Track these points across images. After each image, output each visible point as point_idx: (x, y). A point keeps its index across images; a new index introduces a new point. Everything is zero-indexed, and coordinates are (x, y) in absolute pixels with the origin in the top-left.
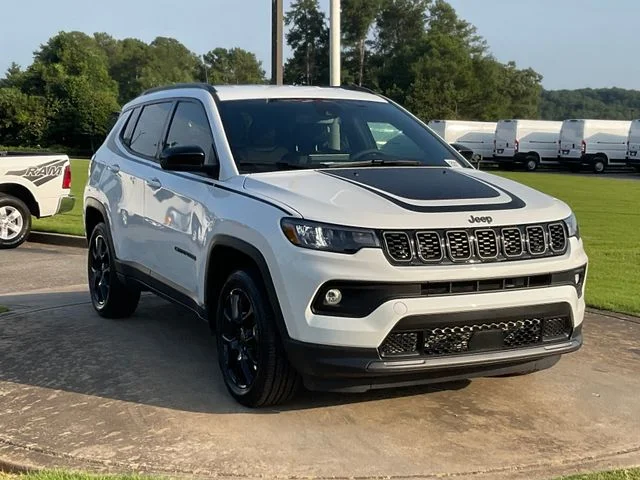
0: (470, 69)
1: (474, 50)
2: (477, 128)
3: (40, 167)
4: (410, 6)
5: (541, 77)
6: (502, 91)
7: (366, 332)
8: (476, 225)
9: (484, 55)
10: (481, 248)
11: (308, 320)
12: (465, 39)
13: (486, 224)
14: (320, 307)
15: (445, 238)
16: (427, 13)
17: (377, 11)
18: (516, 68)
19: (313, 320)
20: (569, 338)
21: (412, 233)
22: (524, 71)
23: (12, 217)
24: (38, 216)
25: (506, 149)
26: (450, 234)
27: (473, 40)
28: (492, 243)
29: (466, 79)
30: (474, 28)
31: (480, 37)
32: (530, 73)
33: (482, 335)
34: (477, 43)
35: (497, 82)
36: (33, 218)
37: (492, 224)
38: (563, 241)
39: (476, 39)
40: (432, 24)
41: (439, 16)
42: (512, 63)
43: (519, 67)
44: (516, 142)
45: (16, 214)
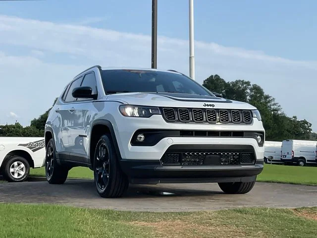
0: (271, 119)
1: (274, 110)
2: (272, 145)
3: (35, 142)
4: (239, 87)
5: (311, 125)
6: (290, 131)
7: (155, 152)
8: (206, 107)
9: (279, 112)
10: (208, 117)
11: (129, 149)
12: (269, 104)
13: (212, 107)
14: (135, 142)
15: (192, 112)
16: (248, 91)
17: (222, 90)
18: (297, 120)
19: (131, 148)
20: (255, 164)
21: (176, 108)
22: (301, 121)
23: (20, 167)
24: (33, 168)
25: (287, 156)
26: (194, 110)
27: (273, 105)
28: (214, 115)
29: (270, 125)
30: (274, 99)
31: (278, 104)
32: (305, 122)
33: (210, 157)
34: (275, 107)
35: (287, 127)
36: (31, 168)
37: (214, 108)
38: (250, 118)
39: (275, 104)
40: (251, 96)
41: (255, 92)
42: (295, 117)
43: (299, 119)
44: (293, 151)
45: (22, 165)
